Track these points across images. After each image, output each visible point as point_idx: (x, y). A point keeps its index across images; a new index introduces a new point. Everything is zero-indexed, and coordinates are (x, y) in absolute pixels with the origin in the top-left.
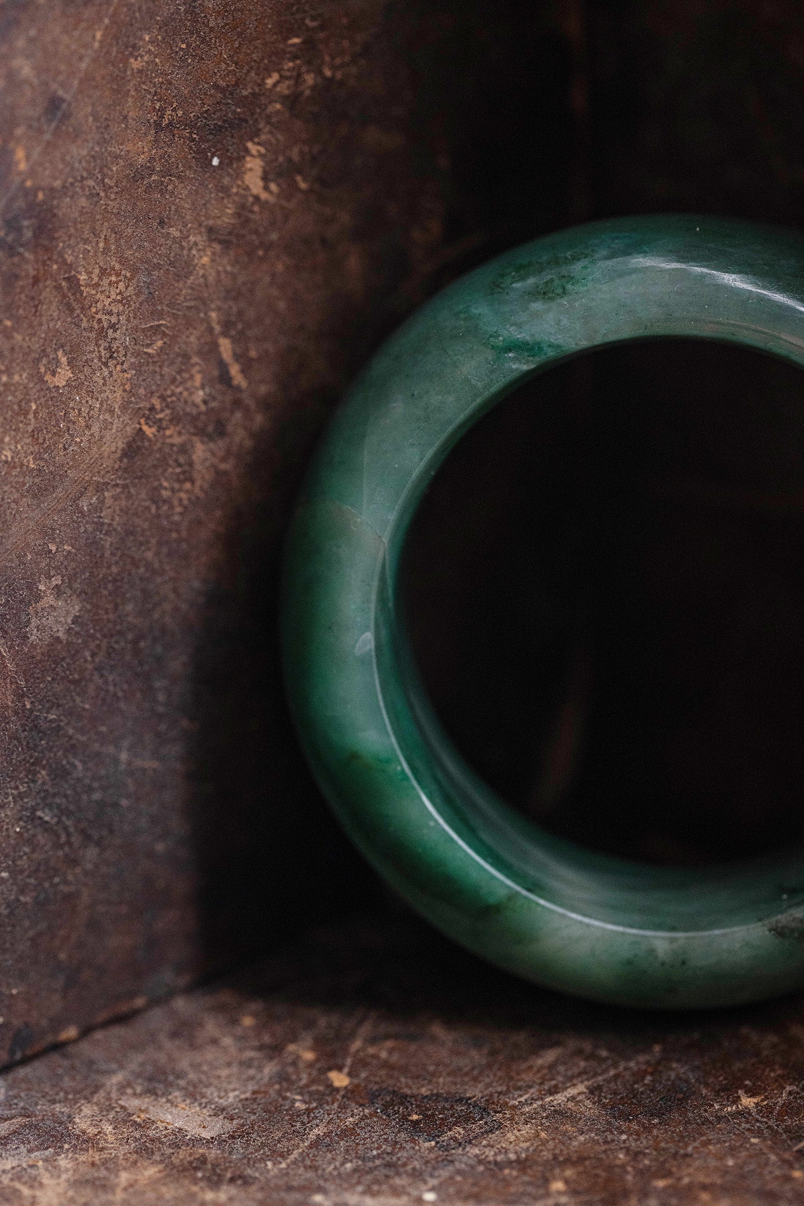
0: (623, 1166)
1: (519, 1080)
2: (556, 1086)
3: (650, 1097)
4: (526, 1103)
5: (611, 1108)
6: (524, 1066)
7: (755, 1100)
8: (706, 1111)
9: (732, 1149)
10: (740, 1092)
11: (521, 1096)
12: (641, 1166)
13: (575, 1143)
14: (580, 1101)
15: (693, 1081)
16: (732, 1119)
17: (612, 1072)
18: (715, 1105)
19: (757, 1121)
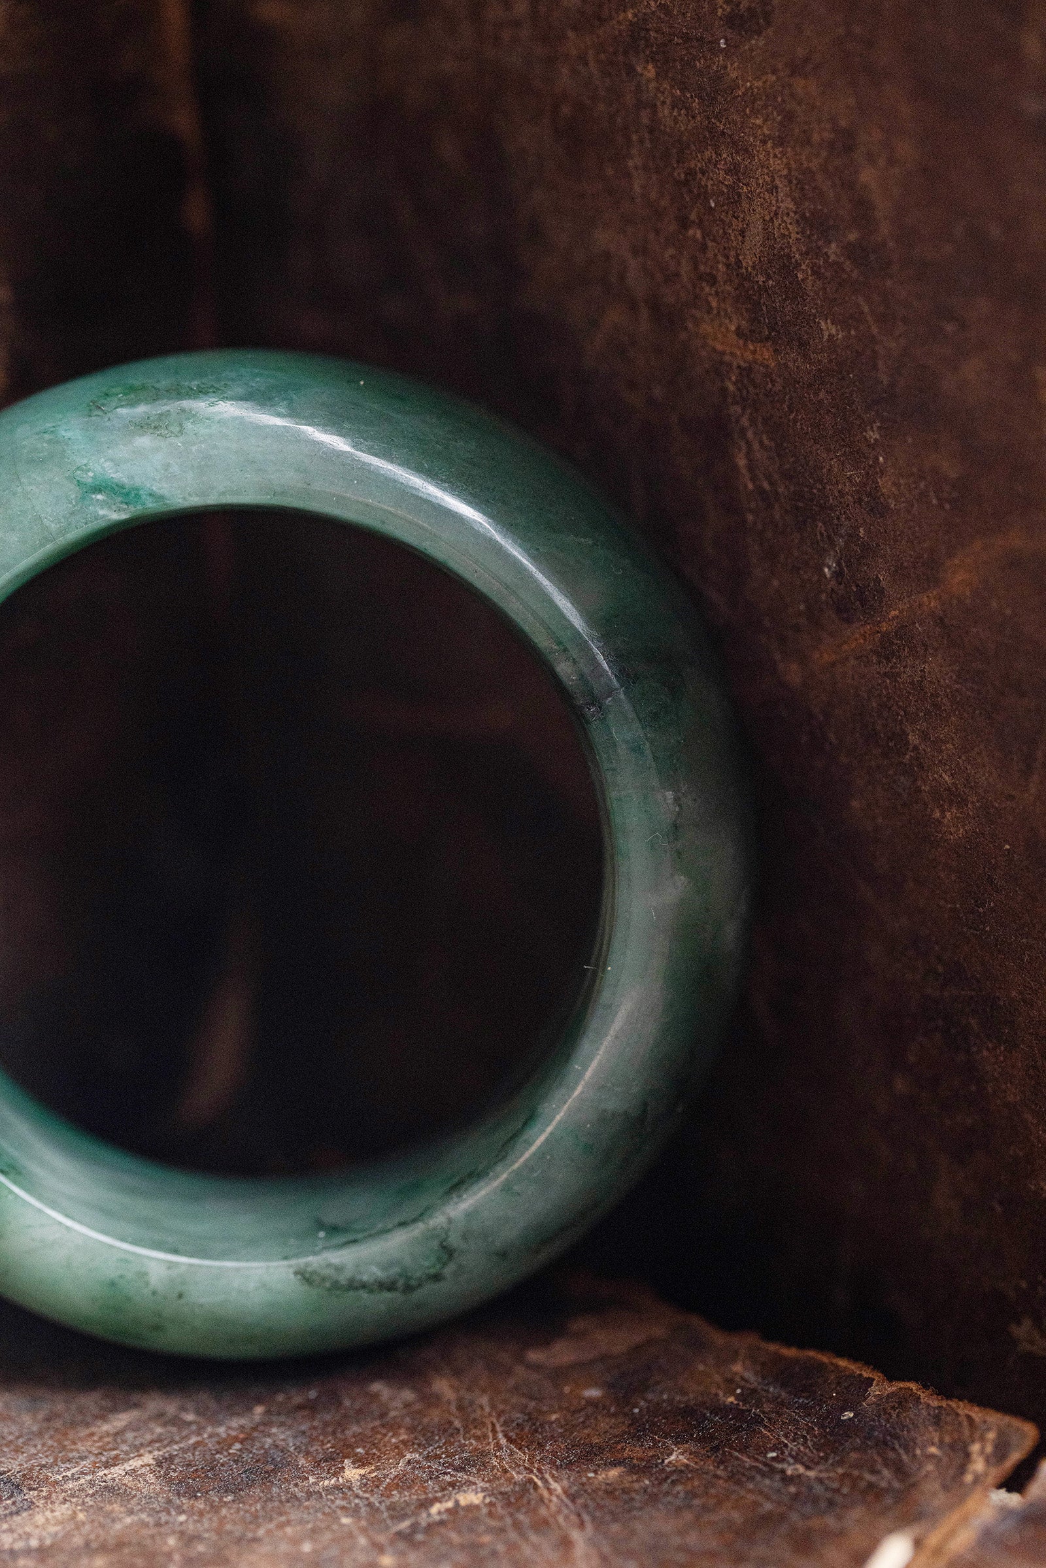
0: (169, 1555)
1: (72, 1450)
2: (116, 1457)
3: (231, 1470)
4: (73, 1478)
5: (179, 1483)
6: (83, 1432)
7: (362, 1472)
8: (296, 1485)
9: (314, 1531)
10: (346, 1461)
11: (69, 1469)
12: (192, 1553)
13: (118, 1526)
14: (140, 1475)
15: (292, 1449)
16: (326, 1495)
17: (193, 1440)
18: (310, 1478)
19: (357, 1496)
